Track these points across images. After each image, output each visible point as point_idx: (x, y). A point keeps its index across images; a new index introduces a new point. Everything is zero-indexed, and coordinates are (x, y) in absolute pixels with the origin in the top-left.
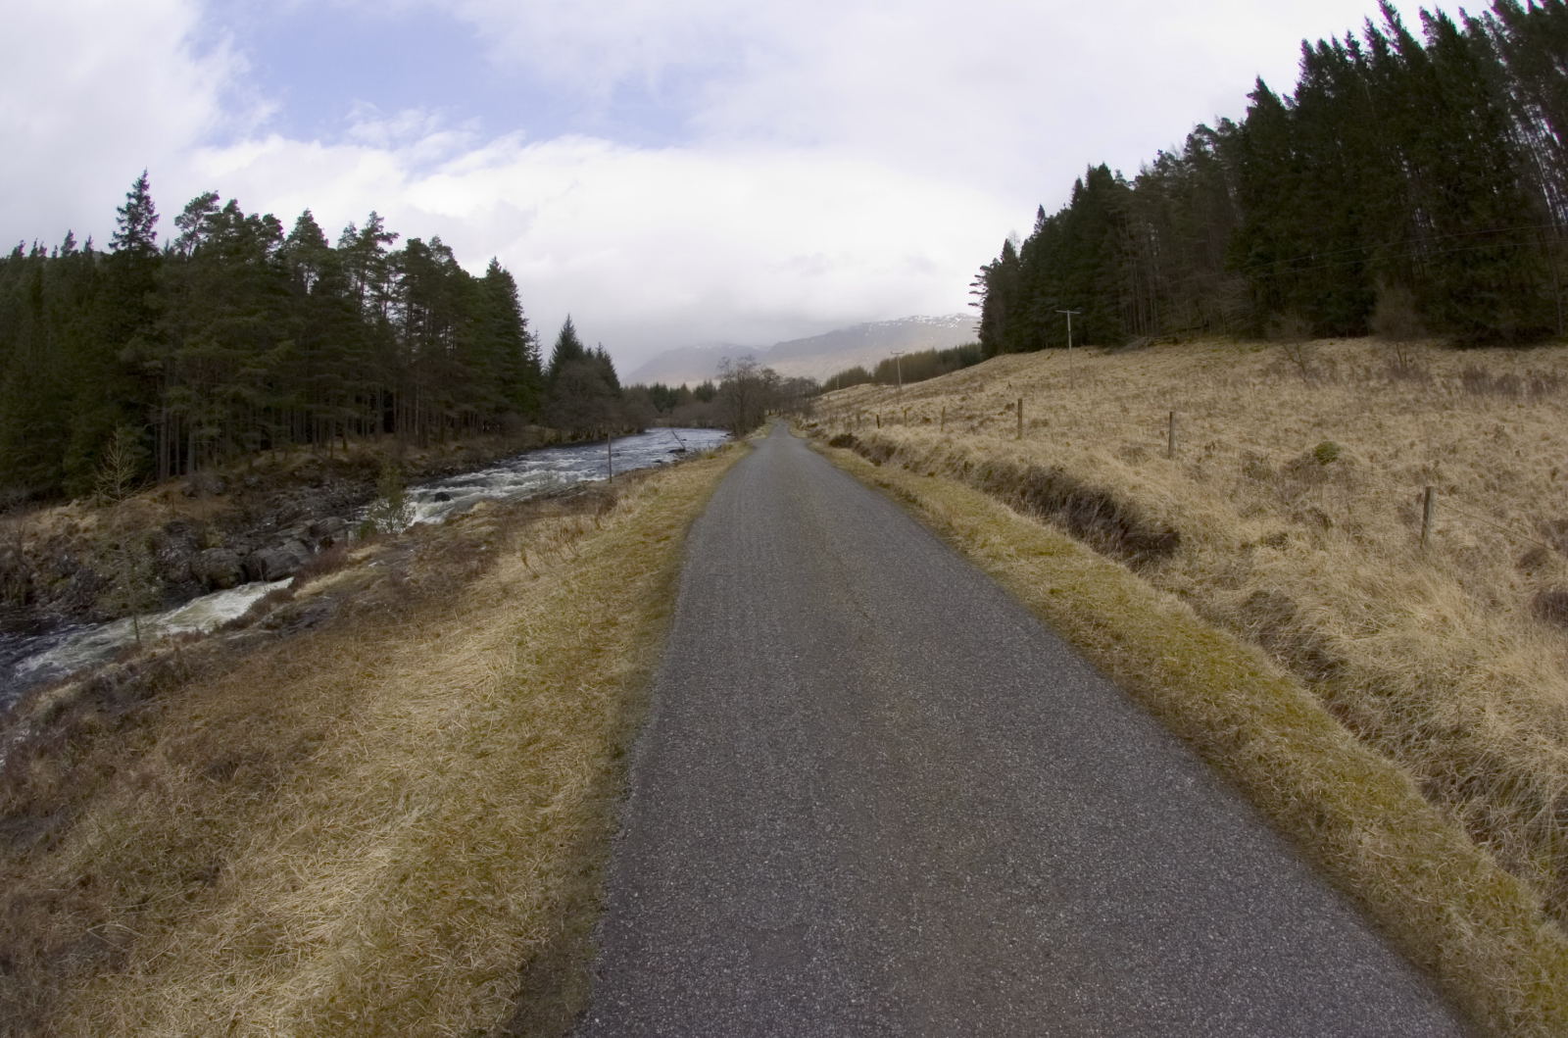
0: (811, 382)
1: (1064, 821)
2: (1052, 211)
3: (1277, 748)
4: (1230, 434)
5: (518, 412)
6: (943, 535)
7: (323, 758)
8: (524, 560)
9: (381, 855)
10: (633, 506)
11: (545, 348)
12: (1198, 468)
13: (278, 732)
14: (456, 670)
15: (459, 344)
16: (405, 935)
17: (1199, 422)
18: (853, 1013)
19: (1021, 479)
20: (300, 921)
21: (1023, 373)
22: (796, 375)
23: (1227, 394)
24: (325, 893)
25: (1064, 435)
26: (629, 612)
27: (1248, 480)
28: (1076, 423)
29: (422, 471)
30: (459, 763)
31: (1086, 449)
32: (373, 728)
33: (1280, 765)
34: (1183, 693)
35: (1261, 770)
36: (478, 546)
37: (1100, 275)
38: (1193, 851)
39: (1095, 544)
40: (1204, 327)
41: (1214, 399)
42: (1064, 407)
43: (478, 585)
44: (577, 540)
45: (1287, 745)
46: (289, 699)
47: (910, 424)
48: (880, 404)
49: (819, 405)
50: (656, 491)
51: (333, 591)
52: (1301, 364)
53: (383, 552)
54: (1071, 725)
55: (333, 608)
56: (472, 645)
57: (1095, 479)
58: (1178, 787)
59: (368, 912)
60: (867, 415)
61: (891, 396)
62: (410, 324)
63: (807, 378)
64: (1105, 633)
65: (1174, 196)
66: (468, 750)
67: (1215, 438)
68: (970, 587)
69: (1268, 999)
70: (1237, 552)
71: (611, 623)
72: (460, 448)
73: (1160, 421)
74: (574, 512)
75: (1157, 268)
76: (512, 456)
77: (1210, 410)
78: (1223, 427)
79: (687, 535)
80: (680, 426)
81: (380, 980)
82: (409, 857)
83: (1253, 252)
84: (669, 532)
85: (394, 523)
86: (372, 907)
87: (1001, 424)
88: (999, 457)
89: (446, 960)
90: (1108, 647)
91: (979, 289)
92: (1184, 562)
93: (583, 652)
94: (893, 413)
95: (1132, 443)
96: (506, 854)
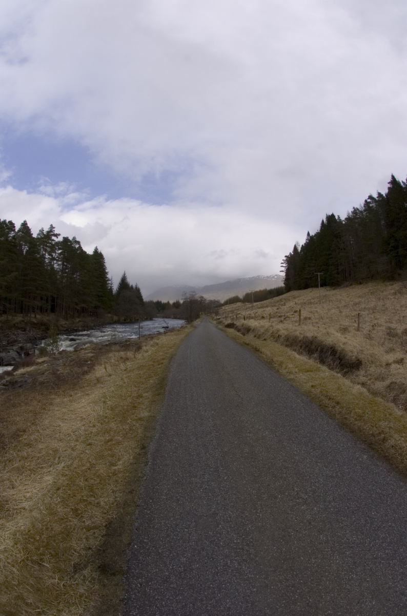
0: (218, 302)
1: (316, 474)
2: (312, 233)
3: (399, 442)
4: (382, 320)
5: (104, 308)
6: (270, 364)
7: (25, 439)
8: (105, 368)
9: (49, 479)
10: (148, 350)
11: (115, 285)
12: (369, 334)
13: (7, 427)
14: (79, 410)
15: (82, 281)
16: (59, 510)
17: (369, 316)
18: (235, 545)
19: (300, 341)
20: (15, 500)
21: (301, 298)
22: (212, 299)
23: (380, 303)
24: (26, 491)
25: (316, 323)
26: (147, 392)
27: (388, 337)
28: (322, 318)
29: (65, 329)
30: (80, 447)
31: (326, 328)
32: (45, 430)
33: (400, 448)
34: (363, 424)
35: (393, 451)
36: (87, 361)
37: (331, 258)
38: (366, 482)
39: (329, 366)
40: (372, 277)
41: (375, 306)
42: (317, 311)
43: (87, 377)
44: (126, 362)
45: (403, 441)
46: (11, 415)
47: (256, 319)
48: (245, 311)
49: (221, 311)
50: (157, 344)
51: (30, 374)
53: (50, 360)
54: (320, 438)
55: (29, 381)
56: (84, 401)
57: (329, 341)
58: (360, 459)
59: (44, 500)
60: (240, 315)
61: (249, 308)
62: (63, 270)
63: (216, 300)
64: (333, 402)
65: (360, 225)
66: (84, 442)
67: (376, 322)
68: (280, 385)
69: (395, 534)
70: (385, 367)
71: (140, 396)
72: (80, 321)
73: (354, 316)
74: (125, 350)
75: (353, 254)
76: (100, 326)
77: (374, 310)
78: (379, 317)
79: (170, 362)
80: (166, 318)
81: (49, 526)
82: (60, 481)
84: (162, 361)
85: (54, 349)
86: (45, 498)
87: (293, 319)
88: (291, 332)
89: (75, 521)
90: (333, 407)
91: (284, 265)
92: (364, 372)
93: (129, 407)
94: (250, 314)
95: (344, 326)
96: (100, 483)
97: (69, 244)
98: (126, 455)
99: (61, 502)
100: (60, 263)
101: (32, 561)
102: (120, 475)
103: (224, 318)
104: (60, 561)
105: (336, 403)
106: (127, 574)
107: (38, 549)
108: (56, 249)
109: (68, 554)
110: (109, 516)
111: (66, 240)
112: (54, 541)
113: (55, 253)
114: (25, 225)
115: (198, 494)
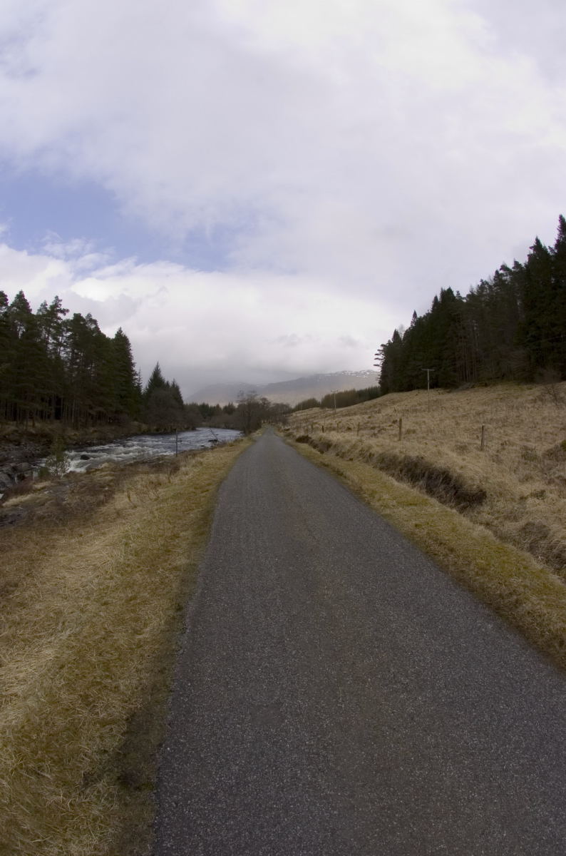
0: (287, 406)
1: (421, 649)
2: (420, 314)
3: (538, 607)
4: (515, 436)
5: (128, 414)
6: (357, 494)
7: (17, 597)
8: (129, 497)
9: (49, 653)
10: (189, 472)
11: (144, 380)
14: (91, 555)
15: (98, 374)
16: (63, 697)
17: (498, 430)
18: (307, 749)
19: (400, 463)
20: (4, 683)
21: (403, 403)
22: (279, 402)
23: (514, 414)
24: (18, 670)
25: (423, 438)
26: (186, 531)
27: (523, 460)
28: (431, 431)
29: (74, 442)
30: (92, 607)
31: (436, 446)
32: (45, 583)
33: (540, 616)
34: (487, 579)
35: (529, 619)
36: (104, 487)
37: (447, 349)
38: (492, 663)
39: (440, 499)
40: (502, 377)
41: (506, 417)
42: (424, 422)
43: (104, 509)
44: (158, 488)
45: (544, 605)
47: (340, 431)
48: (324, 419)
49: (291, 419)
50: (201, 463)
51: (25, 505)
52: (555, 396)
53: (52, 486)
54: (426, 598)
55: (25, 514)
56: (98, 544)
57: (441, 463)
58: (483, 630)
59: (42, 683)
60: (317, 425)
61: (330, 415)
62: (73, 361)
63: (285, 403)
64: (445, 548)
65: (486, 306)
66: (97, 600)
67: (507, 439)
68: (372, 523)
69: (533, 737)
70: (518, 501)
71: (176, 536)
72: (96, 431)
73: (477, 430)
74: (157, 472)
75: (477, 345)
76: (123, 438)
77: (504, 422)
78: (511, 432)
79: (218, 490)
80: (215, 427)
81: (49, 720)
82: (65, 656)
83: (530, 334)
84: (207, 488)
85: (59, 470)
86: (44, 681)
87: (390, 431)
88: (388, 450)
89: (85, 712)
90: (446, 555)
91: (380, 357)
92: (489, 507)
93: (160, 552)
94: (331, 424)
95: (461, 443)
96: (118, 658)
97: (82, 323)
98: (155, 619)
99: (66, 685)
100: (69, 350)
101: (27, 770)
102: (147, 647)
103: (294, 429)
104: (65, 769)
105: (449, 550)
106: (157, 789)
107: (34, 752)
108: (64, 331)
109: (76, 760)
110: (130, 706)
111: (78, 317)
112: (57, 741)
113: (63, 336)
114: (20, 297)
115: (256, 676)
